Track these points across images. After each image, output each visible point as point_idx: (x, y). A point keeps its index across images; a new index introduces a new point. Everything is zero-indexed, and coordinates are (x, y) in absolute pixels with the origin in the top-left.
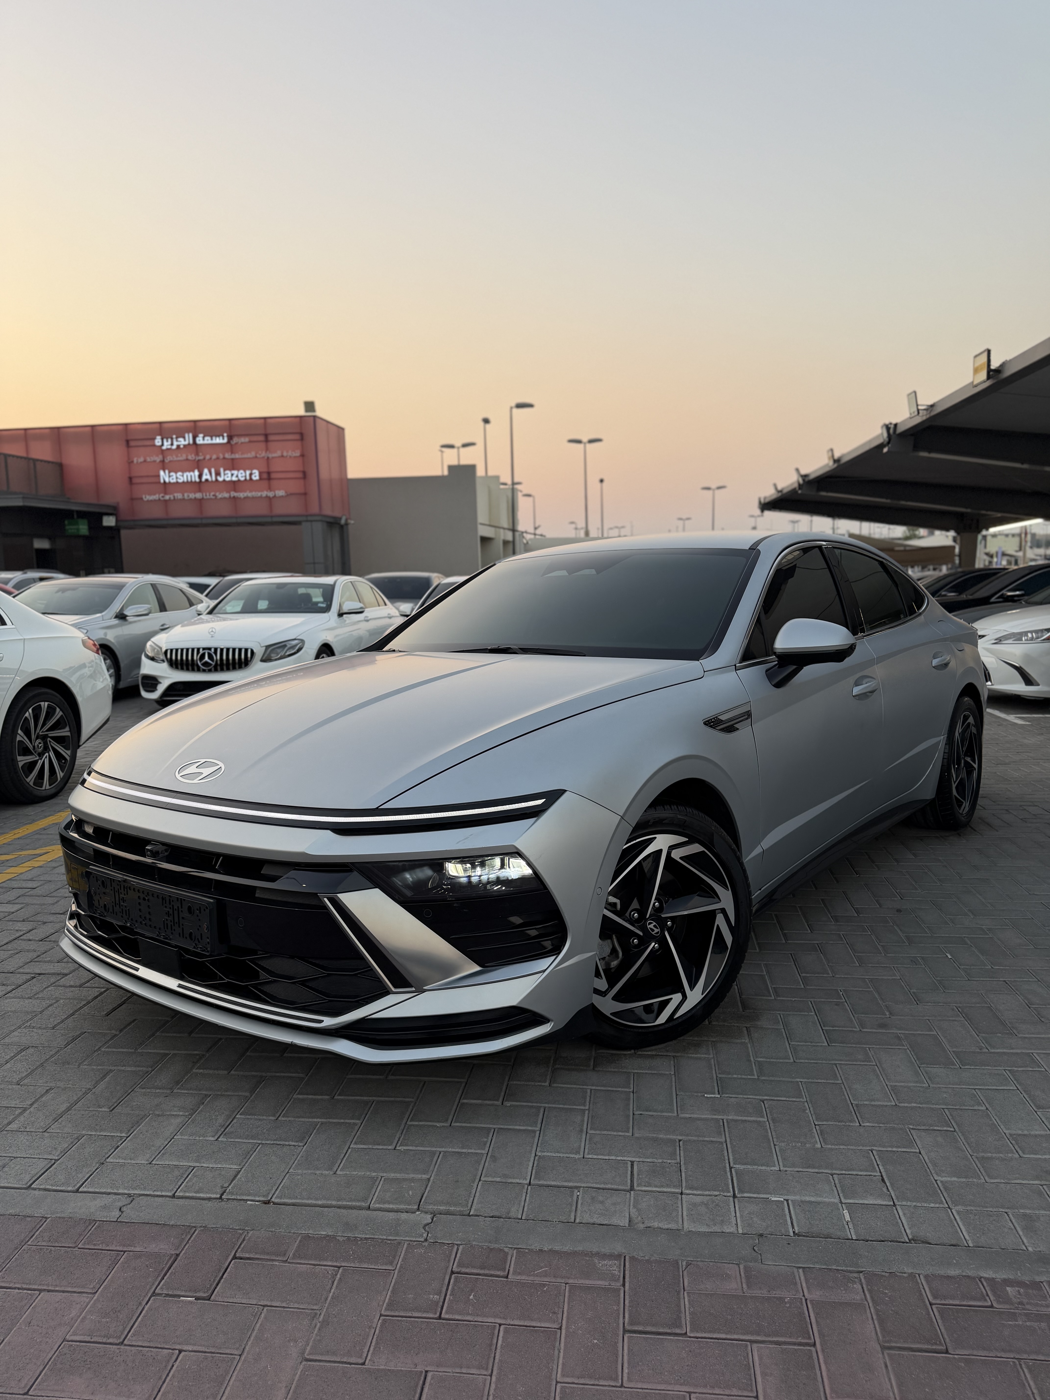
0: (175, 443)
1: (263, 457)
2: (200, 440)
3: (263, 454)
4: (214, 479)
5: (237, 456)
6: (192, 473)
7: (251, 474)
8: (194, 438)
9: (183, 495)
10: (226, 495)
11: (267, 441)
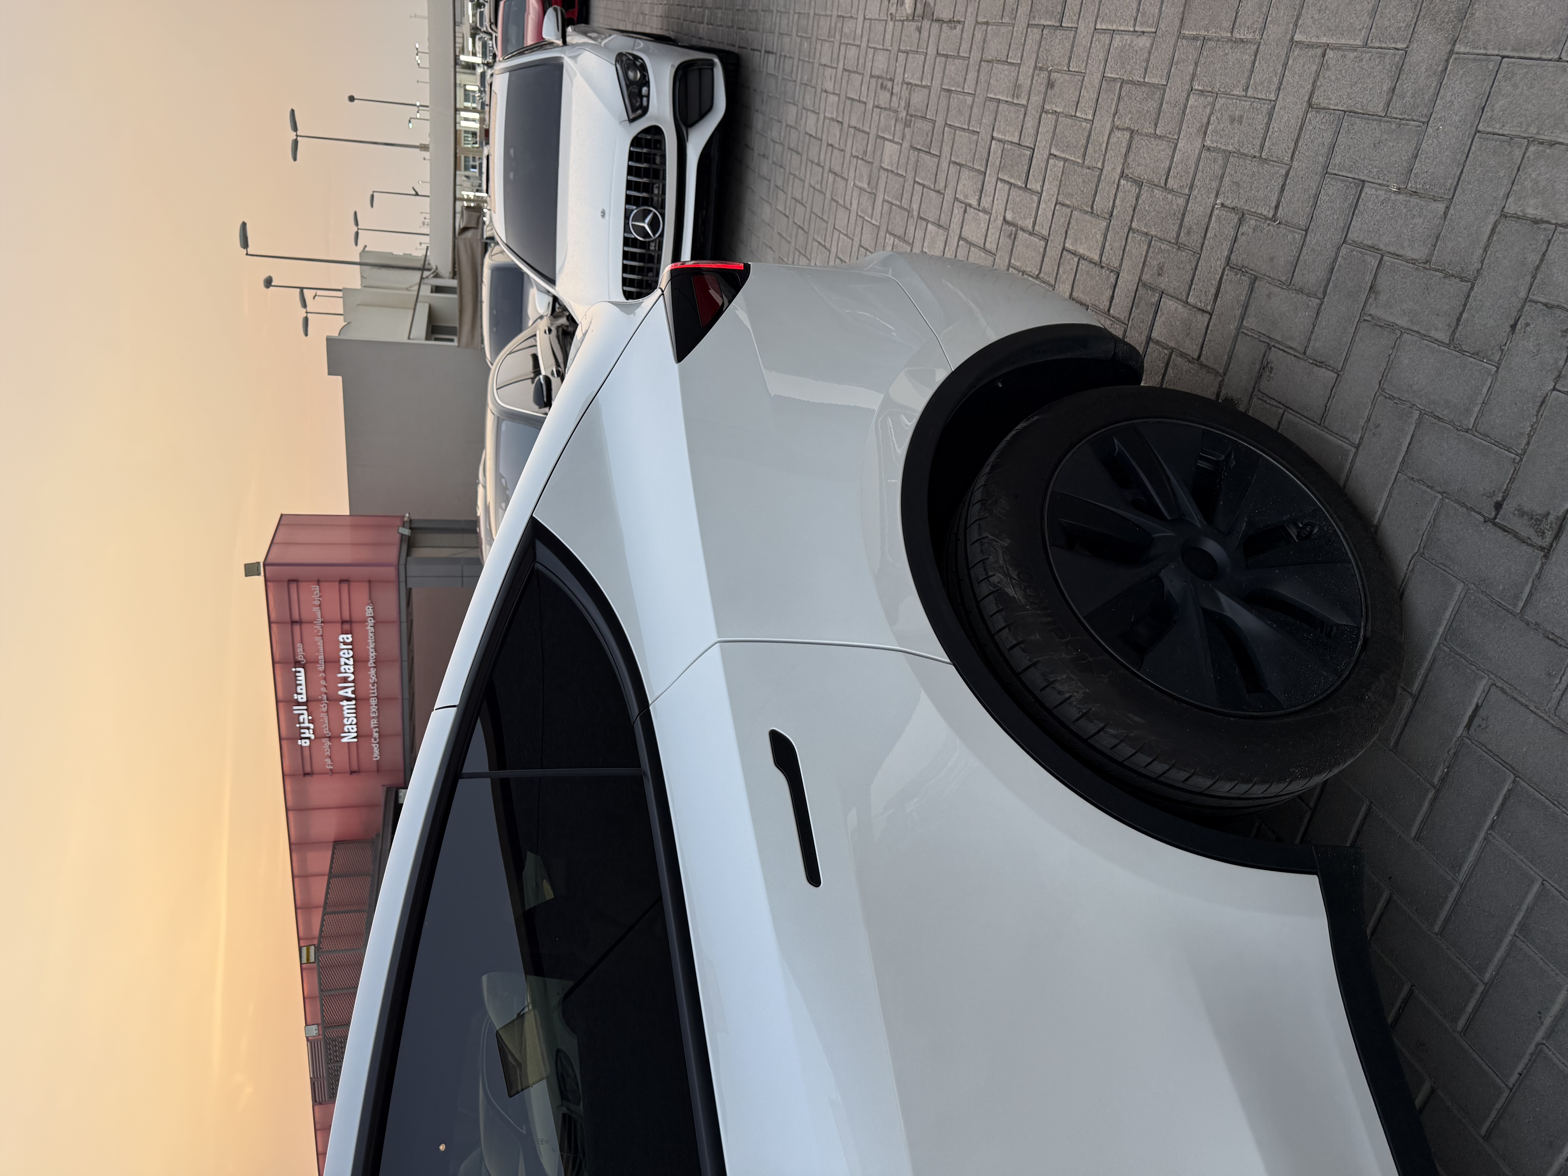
0: (306, 724)
1: (322, 627)
2: (303, 698)
3: (319, 628)
4: (352, 684)
5: (321, 657)
6: (345, 708)
7: (345, 643)
8: (299, 704)
9: (374, 718)
10: (373, 671)
11: (300, 622)
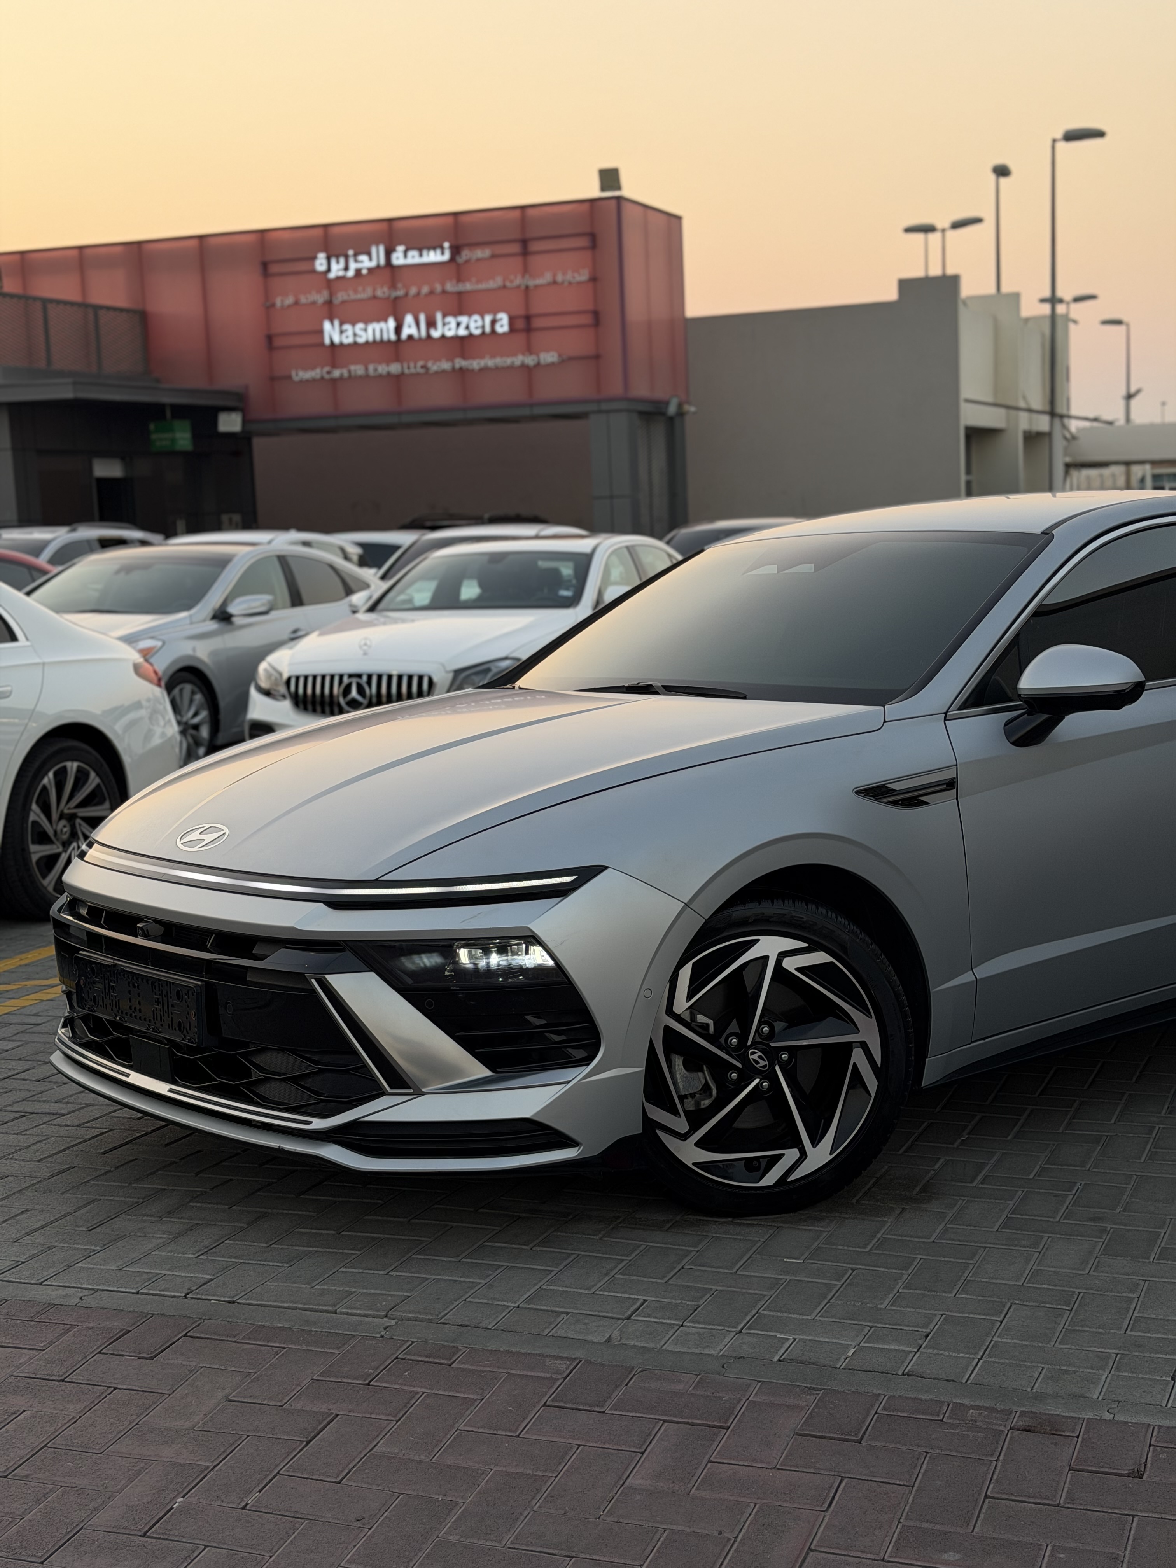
0: (353, 266)
1: (518, 287)
2: (398, 258)
3: (518, 281)
4: (424, 333)
5: (468, 286)
6: (382, 325)
7: (493, 322)
8: (389, 253)
9: (367, 369)
10: (446, 365)
11: (525, 253)
